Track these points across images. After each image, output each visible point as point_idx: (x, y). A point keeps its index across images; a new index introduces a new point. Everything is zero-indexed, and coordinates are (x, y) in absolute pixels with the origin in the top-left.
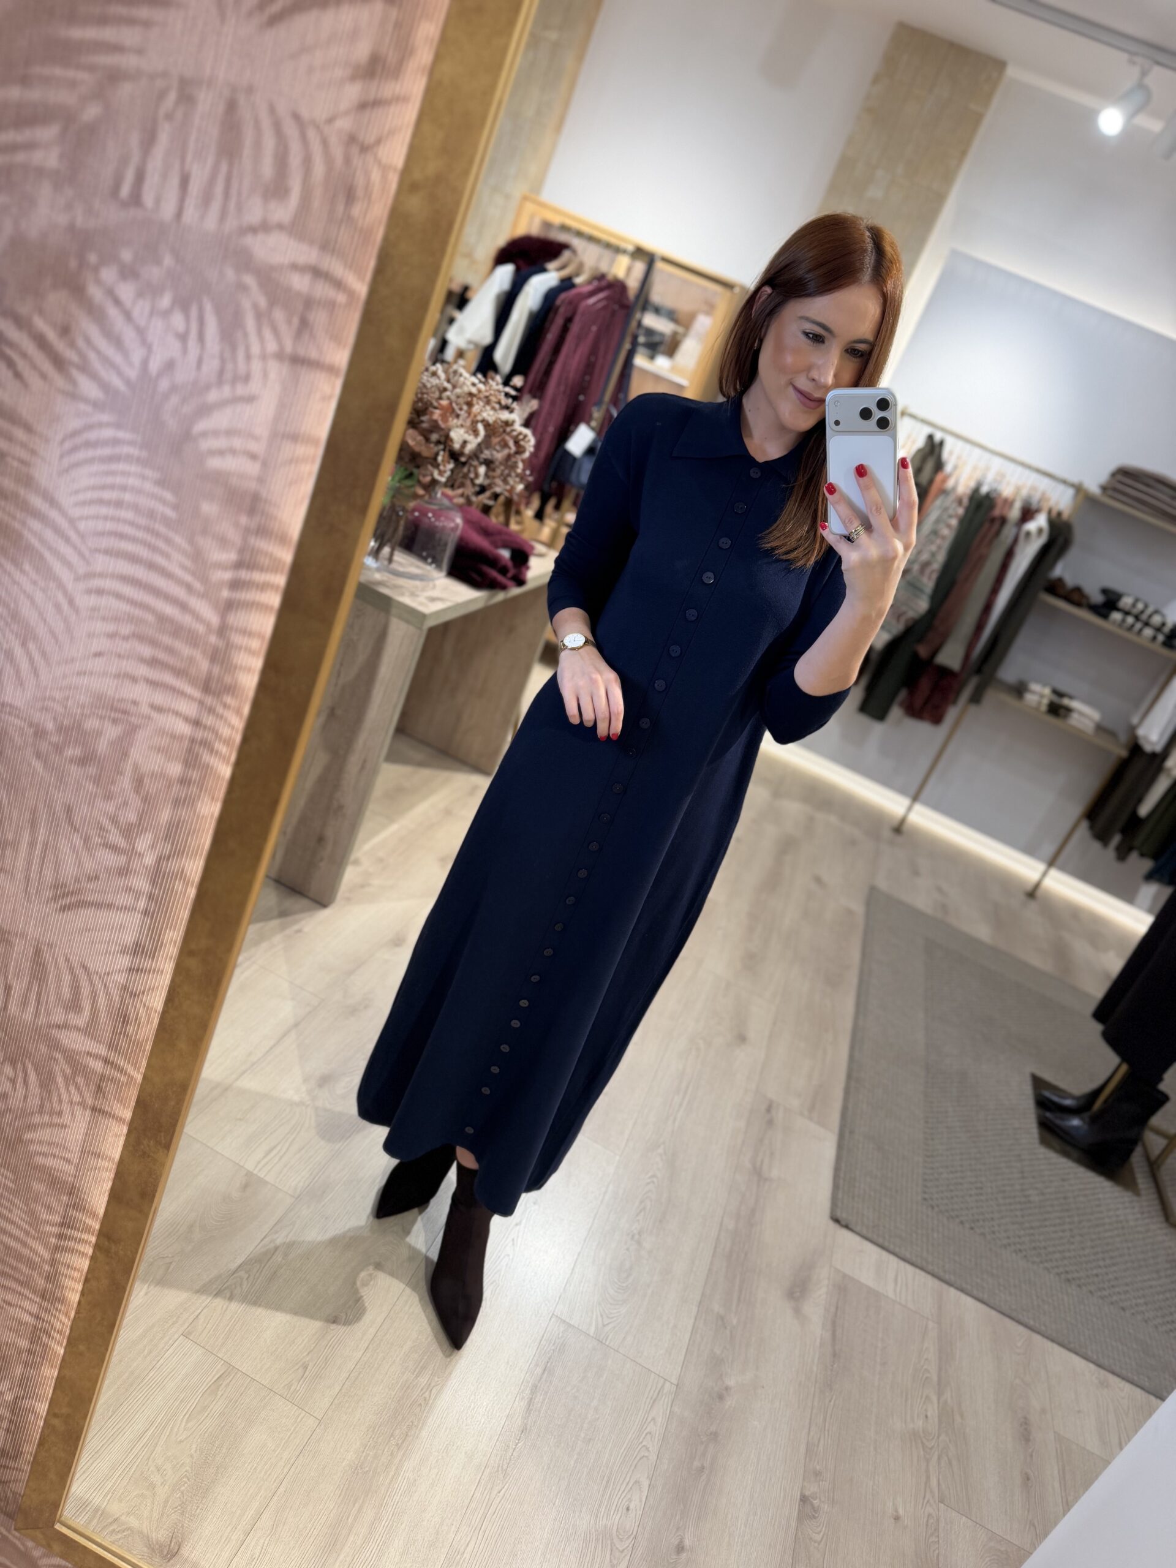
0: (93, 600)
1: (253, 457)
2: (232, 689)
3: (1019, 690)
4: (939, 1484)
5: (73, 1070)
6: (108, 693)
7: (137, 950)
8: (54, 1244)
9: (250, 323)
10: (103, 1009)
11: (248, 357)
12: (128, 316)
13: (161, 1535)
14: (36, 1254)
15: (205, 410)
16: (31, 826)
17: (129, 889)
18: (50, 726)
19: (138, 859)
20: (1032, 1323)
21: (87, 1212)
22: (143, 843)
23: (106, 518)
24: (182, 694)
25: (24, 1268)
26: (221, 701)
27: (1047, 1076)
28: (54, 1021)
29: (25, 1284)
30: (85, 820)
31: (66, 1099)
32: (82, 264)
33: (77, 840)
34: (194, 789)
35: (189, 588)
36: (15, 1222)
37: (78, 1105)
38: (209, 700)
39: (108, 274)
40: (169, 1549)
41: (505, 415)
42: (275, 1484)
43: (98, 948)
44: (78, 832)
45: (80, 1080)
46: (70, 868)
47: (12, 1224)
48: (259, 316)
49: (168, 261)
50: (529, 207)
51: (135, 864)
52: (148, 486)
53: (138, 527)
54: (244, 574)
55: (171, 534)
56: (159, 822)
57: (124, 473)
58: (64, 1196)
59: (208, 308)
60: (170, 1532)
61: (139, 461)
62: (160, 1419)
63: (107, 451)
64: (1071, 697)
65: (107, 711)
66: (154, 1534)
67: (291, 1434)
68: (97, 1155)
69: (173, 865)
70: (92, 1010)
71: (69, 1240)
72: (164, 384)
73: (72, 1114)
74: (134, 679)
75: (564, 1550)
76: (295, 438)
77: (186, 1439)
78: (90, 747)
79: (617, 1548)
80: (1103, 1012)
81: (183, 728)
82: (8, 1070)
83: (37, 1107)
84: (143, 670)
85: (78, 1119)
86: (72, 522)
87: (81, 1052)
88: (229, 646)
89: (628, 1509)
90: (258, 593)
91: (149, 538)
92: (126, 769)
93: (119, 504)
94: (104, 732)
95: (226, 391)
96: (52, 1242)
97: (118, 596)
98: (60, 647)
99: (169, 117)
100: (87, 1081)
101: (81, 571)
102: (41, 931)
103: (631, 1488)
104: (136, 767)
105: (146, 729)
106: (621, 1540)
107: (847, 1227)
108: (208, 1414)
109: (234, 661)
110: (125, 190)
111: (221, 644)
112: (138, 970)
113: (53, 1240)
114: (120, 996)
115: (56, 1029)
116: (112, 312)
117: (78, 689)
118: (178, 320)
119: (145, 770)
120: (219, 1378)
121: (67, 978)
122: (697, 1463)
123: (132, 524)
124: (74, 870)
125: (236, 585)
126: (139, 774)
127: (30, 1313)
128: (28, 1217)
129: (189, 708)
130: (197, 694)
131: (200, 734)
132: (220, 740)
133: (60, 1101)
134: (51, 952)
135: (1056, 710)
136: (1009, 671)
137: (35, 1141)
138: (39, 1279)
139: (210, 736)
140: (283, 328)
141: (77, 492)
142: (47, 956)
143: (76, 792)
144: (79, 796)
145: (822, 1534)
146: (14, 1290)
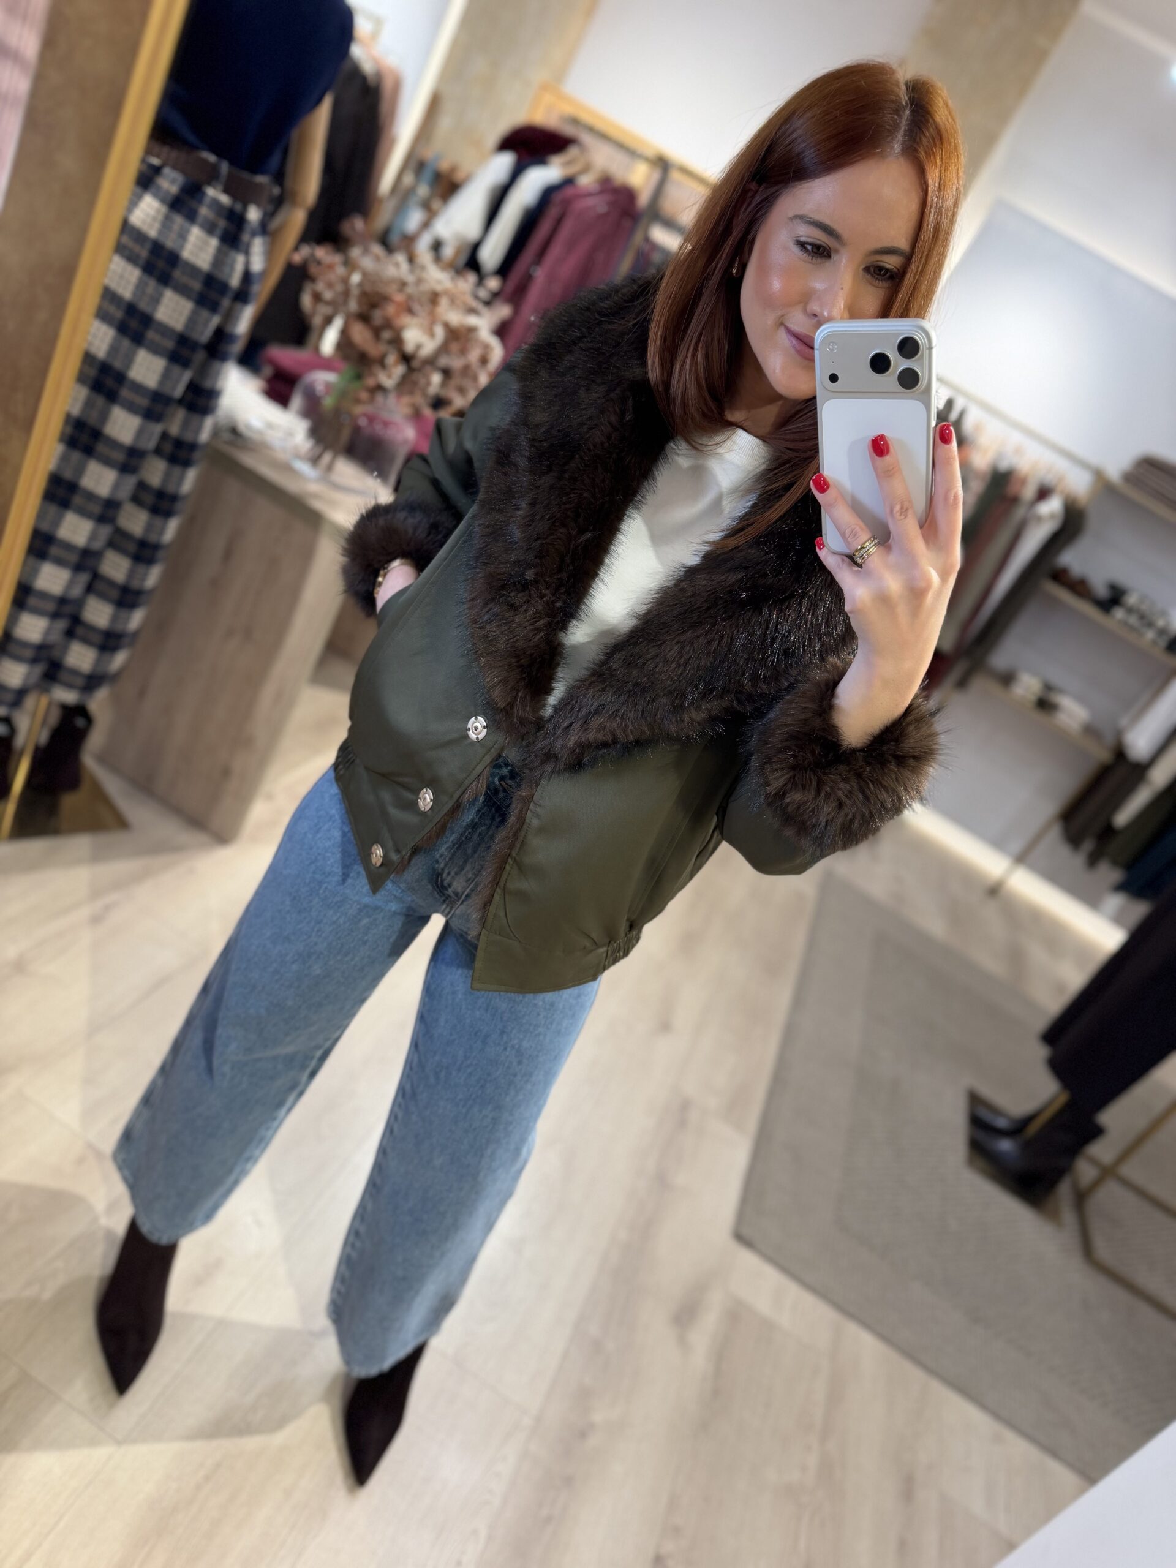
3: (1007, 679)
4: (808, 1546)
20: (932, 1365)
27: (987, 1091)
41: (472, 320)
42: (53, 1520)
50: (548, 98)
64: (1061, 691)
80: (1053, 1035)
103: (466, 1539)
107: (750, 1246)
122: (544, 1513)
135: (1045, 705)
136: (1001, 658)
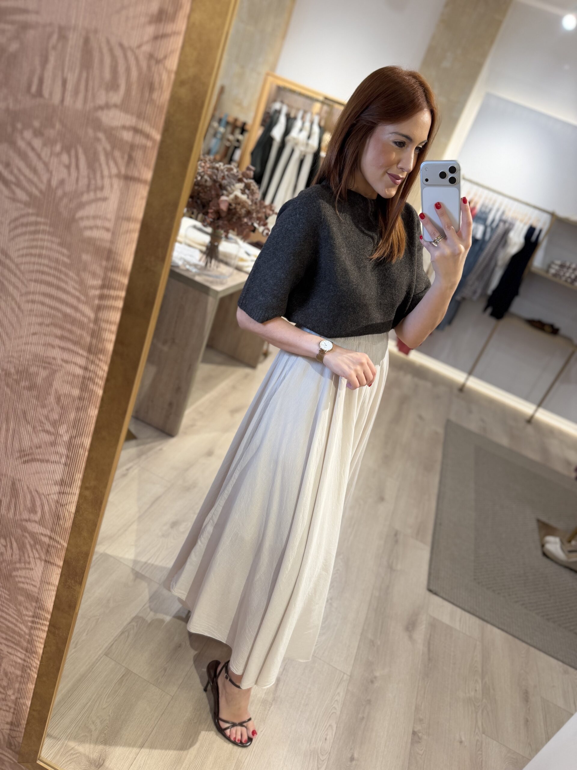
0: (30, 306)
1: (108, 230)
2: (102, 351)
4: (482, 725)
5: (34, 542)
6: (41, 353)
7: (62, 483)
8: (30, 626)
9: (102, 158)
10: (47, 513)
11: (102, 177)
12: (39, 156)
13: (94, 755)
14: (22, 630)
15: (81, 206)
16: (6, 421)
17: (57, 453)
18: (13, 370)
19: (60, 438)
20: (529, 641)
21: (45, 610)
22: (62, 430)
23: (34, 263)
24: (78, 354)
25: (16, 637)
26: (98, 357)
28: (24, 518)
29: (18, 645)
30: (33, 418)
31: (31, 556)
32: (14, 128)
33: (30, 428)
34: (86, 402)
35: (78, 299)
36: (11, 615)
37: (38, 559)
38: (91, 357)
39: (28, 134)
40: (99, 762)
42: (151, 729)
43: (43, 482)
44: (30, 424)
45: (38, 547)
46: (27, 442)
47: (9, 616)
48: (107, 155)
49: (58, 126)
50: (270, 79)
51: (59, 440)
52: (55, 246)
53: (51, 268)
54: (106, 292)
55: (67, 271)
56: (70, 419)
57: (42, 240)
58: (33, 603)
59: (80, 151)
60: (99, 754)
61: (49, 233)
62: (94, 697)
63: (32, 228)
65: (40, 362)
66: (91, 755)
67: (159, 704)
68: (49, 583)
69: (78, 441)
70: (42, 513)
71: (37, 624)
72: (60, 193)
73: (35, 563)
74: (53, 347)
75: (294, 760)
76: (128, 219)
77: (106, 707)
78: (33, 380)
79: (321, 759)
81: (79, 372)
82: (3, 541)
83: (18, 560)
84: (57, 342)
85: (38, 566)
86: (17, 265)
87: (38, 533)
88: (100, 329)
89: (326, 739)
90: (114, 301)
91: (57, 273)
92: (52, 393)
93: (40, 256)
94: (39, 373)
95: (92, 195)
96: (29, 625)
97: (43, 304)
98: (15, 330)
99: (54, 48)
100: (41, 548)
101: (24, 290)
102: (14, 472)
103: (327, 729)
104: (56, 391)
105: (61, 372)
106: (323, 755)
107: (436, 594)
108: (118, 694)
109: (103, 337)
110: (34, 89)
111: (96, 328)
112: (63, 493)
113: (30, 624)
114: (55, 506)
115: (25, 522)
116: (31, 154)
117: (25, 351)
118: (65, 158)
119: (61, 392)
120: (123, 676)
121: (28, 497)
122: (360, 716)
123: (47, 266)
124: (29, 443)
125: (102, 297)
126: (58, 394)
127: (21, 659)
128: (17, 612)
129: (82, 361)
130: (85, 354)
131: (88, 375)
132: (98, 378)
133: (29, 557)
134: (20, 483)
137: (18, 576)
138: (24, 643)
139: (92, 375)
140: (120, 161)
141: (19, 250)
142: (18, 485)
143: (27, 404)
144: (29, 406)
145: (423, 751)
146: (12, 648)
